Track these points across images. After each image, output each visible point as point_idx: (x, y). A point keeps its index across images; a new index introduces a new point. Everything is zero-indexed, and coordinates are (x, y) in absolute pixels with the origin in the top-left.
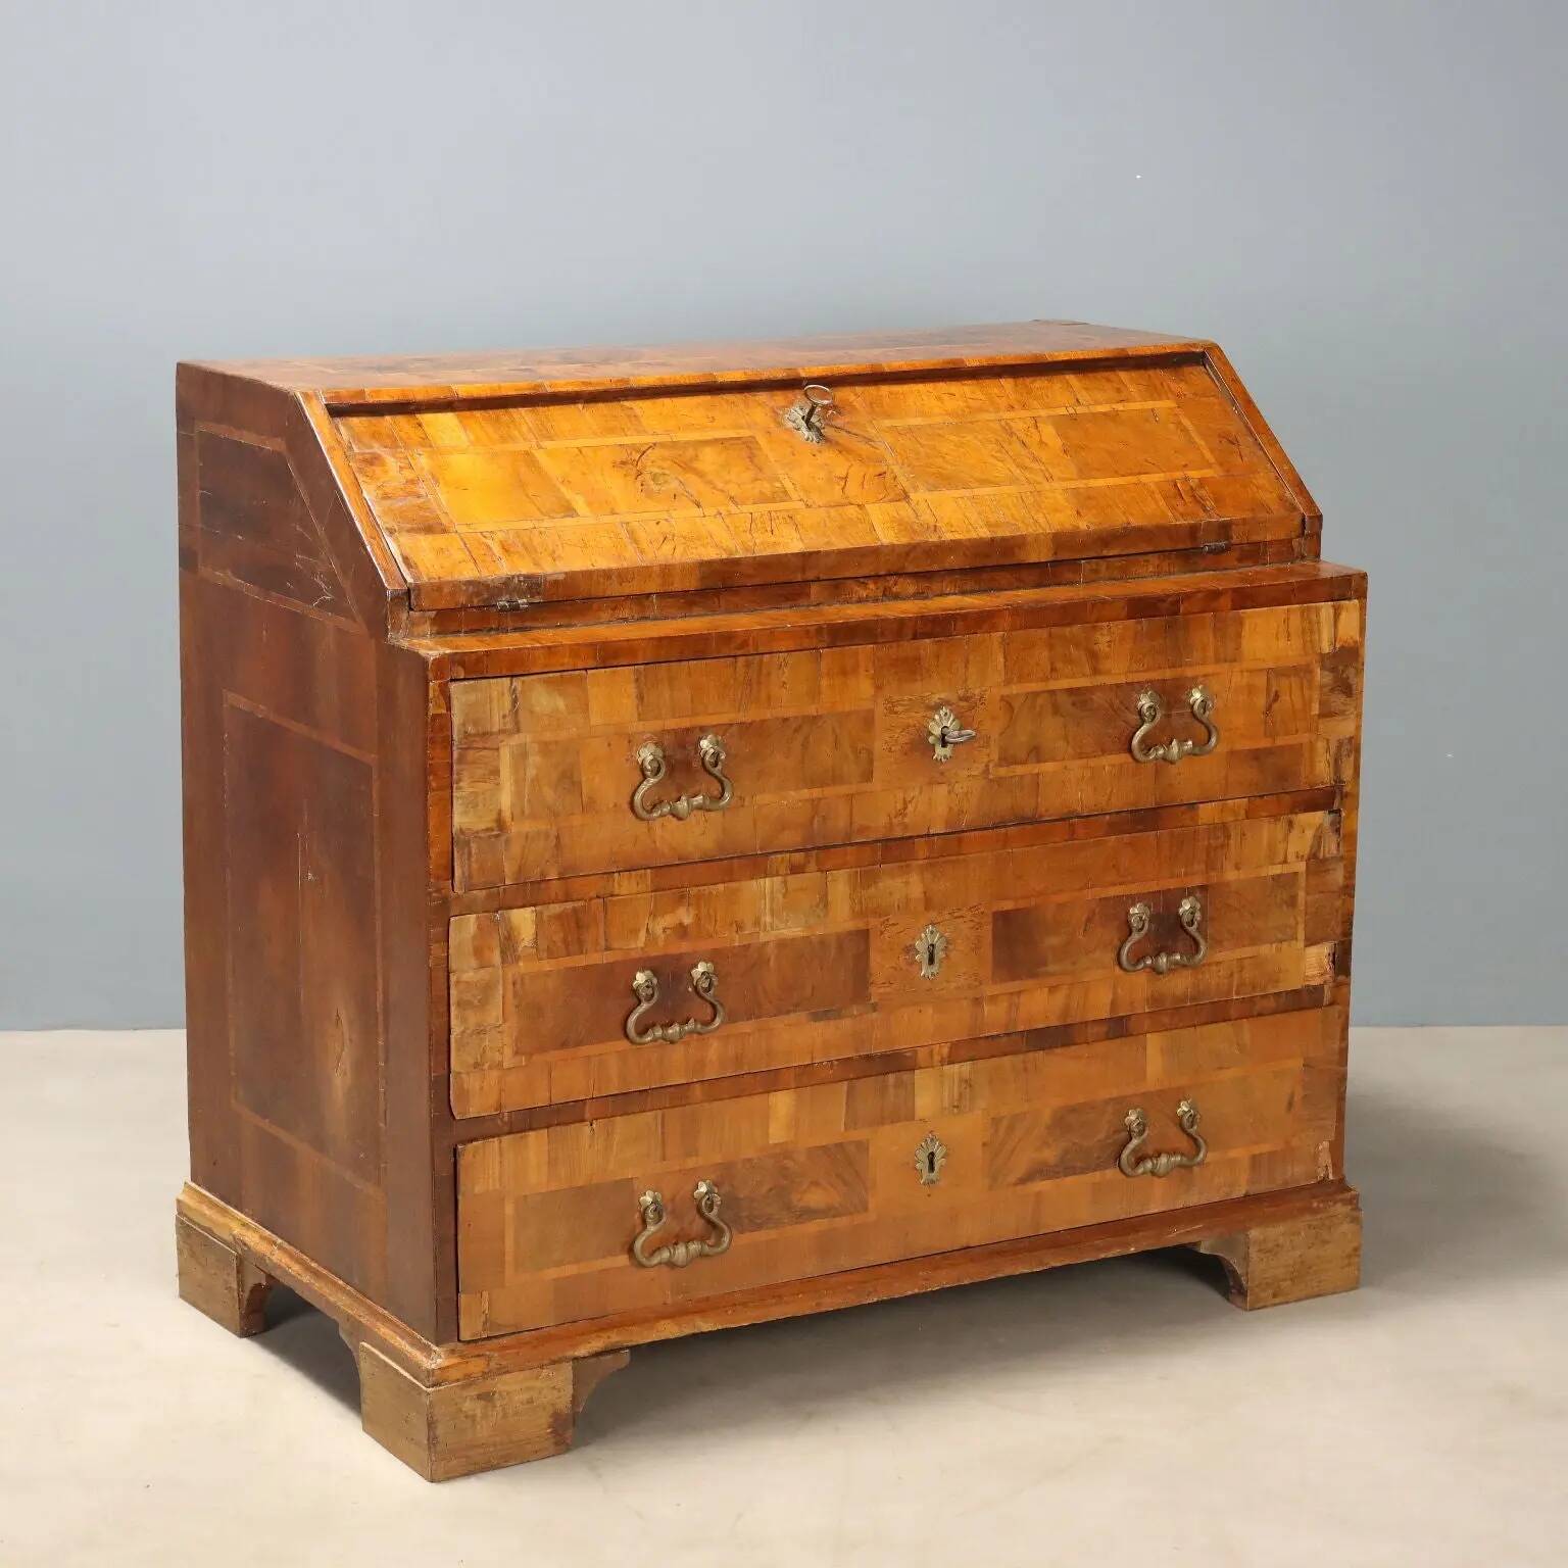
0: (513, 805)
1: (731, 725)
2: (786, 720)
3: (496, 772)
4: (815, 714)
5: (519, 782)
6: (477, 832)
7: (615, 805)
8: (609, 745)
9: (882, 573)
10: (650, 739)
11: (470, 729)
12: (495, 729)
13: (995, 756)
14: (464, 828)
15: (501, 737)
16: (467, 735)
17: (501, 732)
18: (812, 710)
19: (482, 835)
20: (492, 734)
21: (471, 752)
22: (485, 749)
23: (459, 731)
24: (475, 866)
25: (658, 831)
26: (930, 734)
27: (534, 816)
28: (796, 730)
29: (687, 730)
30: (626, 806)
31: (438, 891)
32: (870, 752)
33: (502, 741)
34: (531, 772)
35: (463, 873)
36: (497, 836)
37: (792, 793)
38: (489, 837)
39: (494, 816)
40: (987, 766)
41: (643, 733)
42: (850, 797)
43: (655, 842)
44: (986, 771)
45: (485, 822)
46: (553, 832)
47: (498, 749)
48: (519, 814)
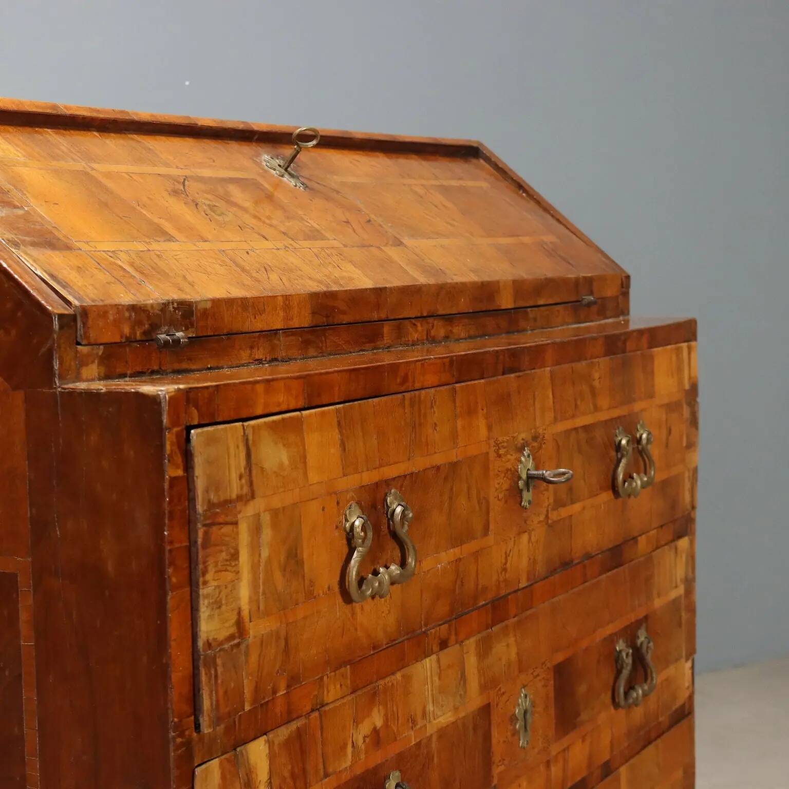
0: (251, 601)
1: (405, 476)
2: (438, 468)
3: (235, 556)
4: (455, 460)
5: (254, 568)
6: (221, 643)
7: (329, 588)
8: (323, 509)
9: (425, 314)
10: (353, 499)
11: (213, 497)
12: (234, 496)
13: (551, 500)
14: (211, 638)
15: (239, 506)
16: (211, 505)
17: (240, 498)
18: (454, 456)
19: (226, 646)
20: (230, 501)
21: (215, 528)
22: (226, 523)
23: (203, 499)
24: (221, 692)
25: (360, 617)
26: (520, 478)
27: (267, 613)
28: (446, 479)
29: (377, 484)
30: (336, 588)
31: (181, 735)
32: (488, 502)
33: (240, 512)
34: (265, 553)
35: (212, 704)
36: (238, 645)
37: (444, 554)
38: (232, 647)
39: (234, 618)
40: (547, 511)
41: (347, 491)
42: (476, 555)
43: (356, 629)
44: (547, 517)
45: (228, 629)
46: (283, 634)
47: (236, 523)
48: (257, 612)
